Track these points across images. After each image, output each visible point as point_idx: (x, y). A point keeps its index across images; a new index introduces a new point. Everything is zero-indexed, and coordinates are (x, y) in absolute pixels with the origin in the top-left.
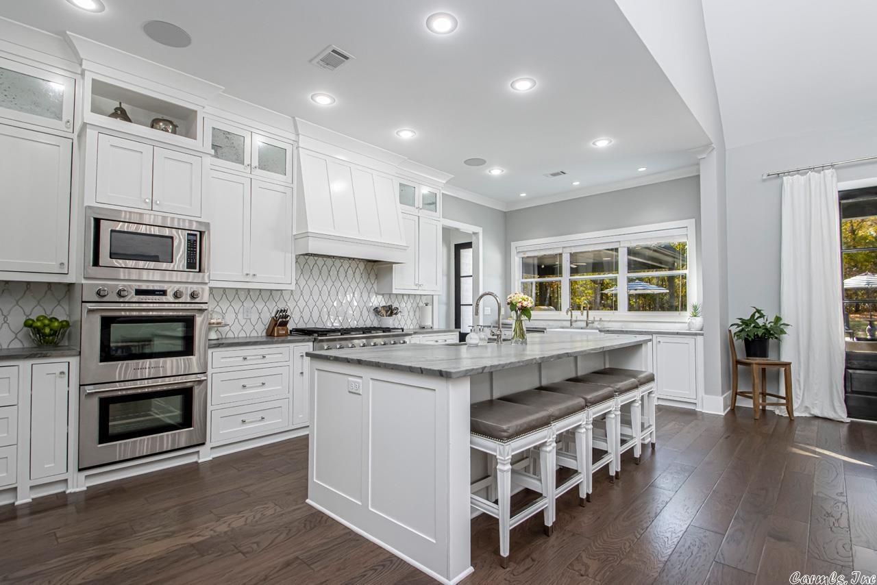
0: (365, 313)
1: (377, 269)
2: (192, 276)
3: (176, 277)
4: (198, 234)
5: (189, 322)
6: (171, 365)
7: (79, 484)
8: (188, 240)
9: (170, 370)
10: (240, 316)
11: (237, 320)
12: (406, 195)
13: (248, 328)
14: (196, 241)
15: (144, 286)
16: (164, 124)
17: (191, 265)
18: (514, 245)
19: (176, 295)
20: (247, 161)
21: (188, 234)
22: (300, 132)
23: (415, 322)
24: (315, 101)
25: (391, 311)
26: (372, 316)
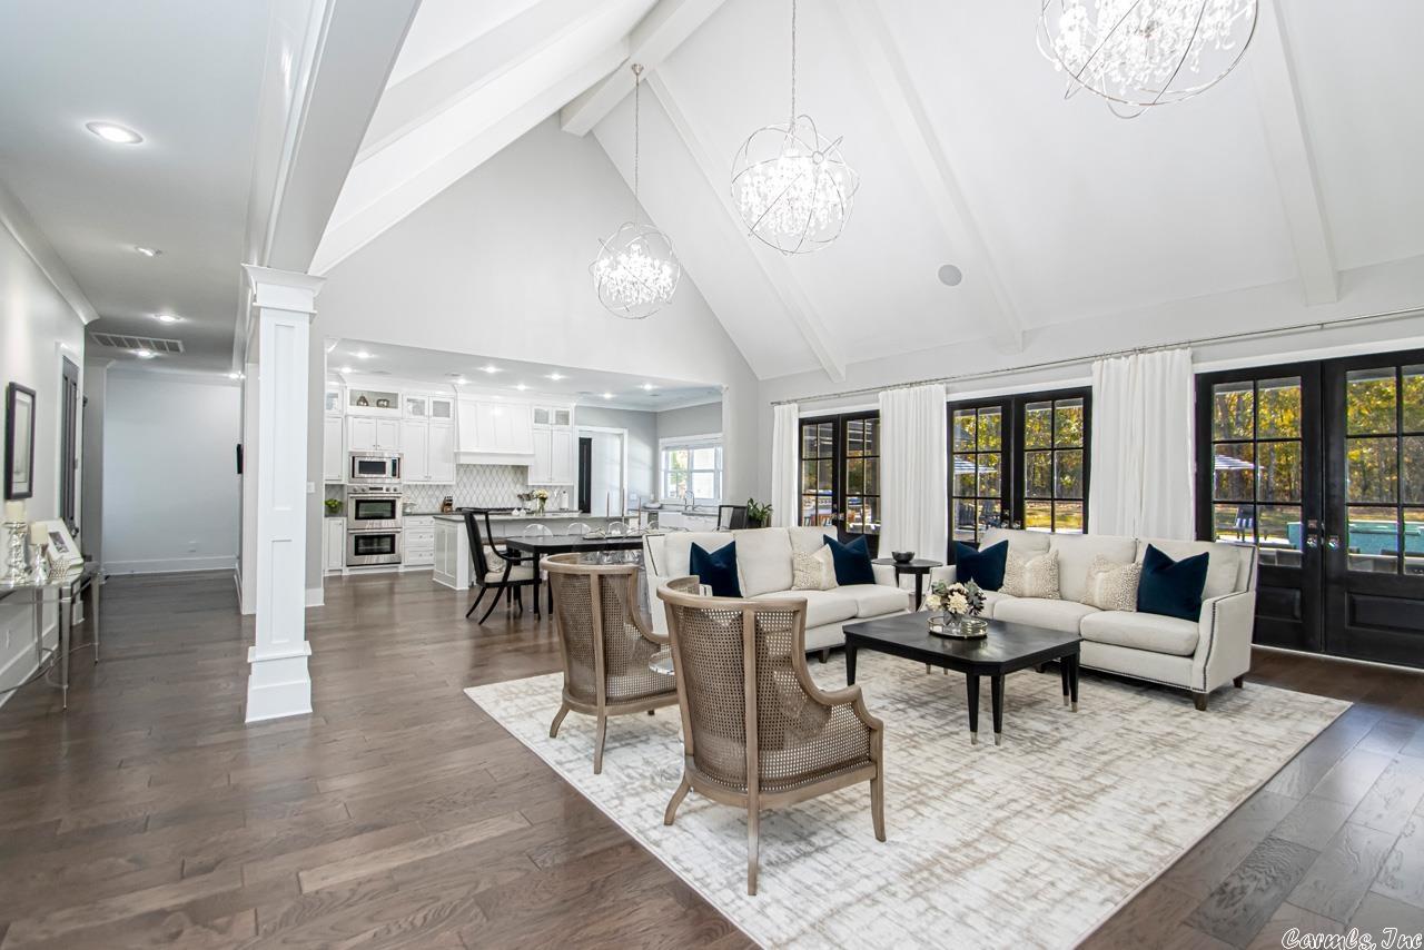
1: (521, 470)
2: (396, 480)
3: (387, 481)
4: (397, 460)
5: (393, 503)
6: (385, 523)
7: (347, 572)
8: (392, 463)
9: (385, 526)
10: (425, 500)
11: (423, 502)
12: (540, 417)
13: (430, 507)
14: (396, 463)
15: (373, 486)
16: (383, 402)
17: (394, 475)
19: (387, 490)
20: (426, 413)
21: (392, 460)
26: (518, 500)
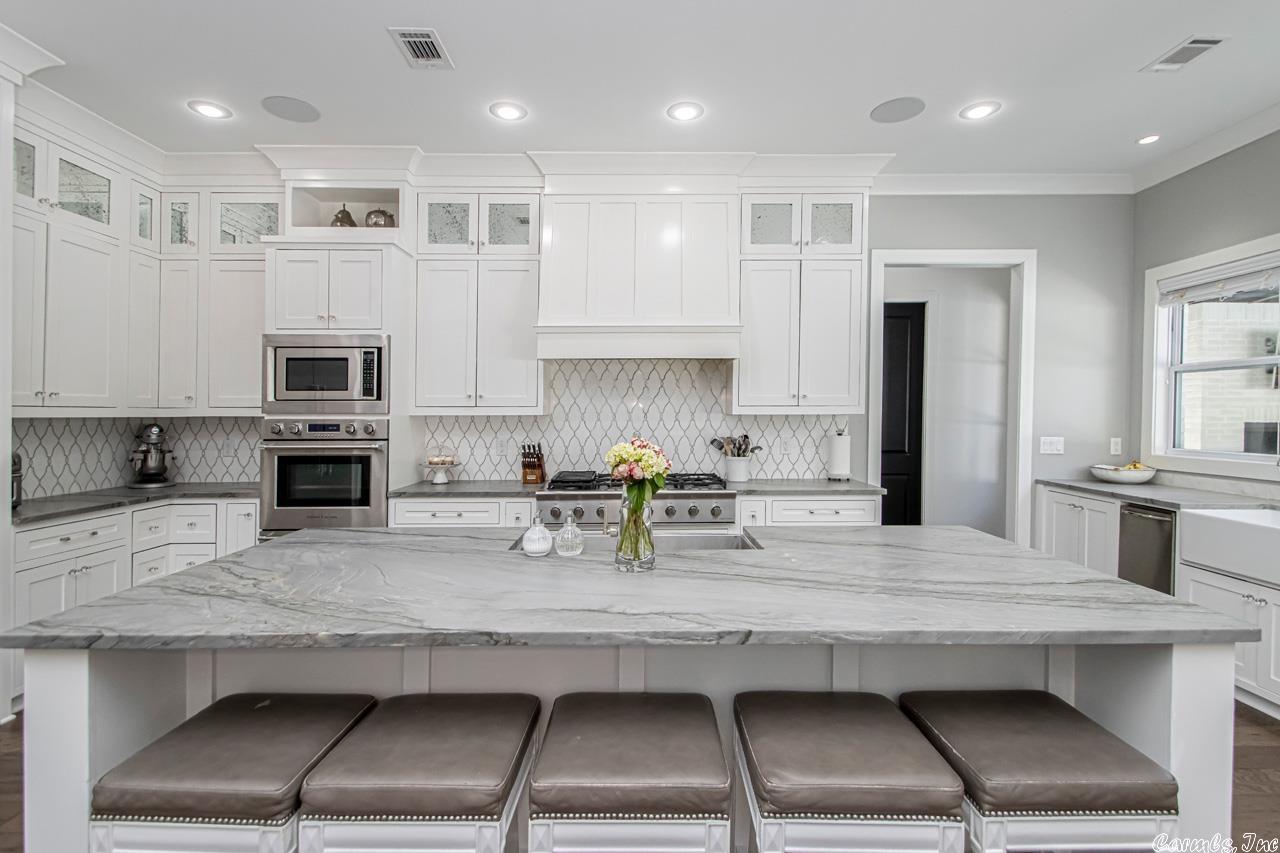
0: (700, 447)
2: (369, 405)
4: (376, 350)
8: (365, 360)
10: (493, 452)
11: (488, 457)
14: (373, 360)
15: (318, 420)
16: (376, 216)
17: (369, 391)
18: (1150, 276)
19: (349, 430)
20: (472, 237)
21: (365, 353)
22: (544, 172)
23: (816, 466)
24: (497, 116)
25: (741, 447)
